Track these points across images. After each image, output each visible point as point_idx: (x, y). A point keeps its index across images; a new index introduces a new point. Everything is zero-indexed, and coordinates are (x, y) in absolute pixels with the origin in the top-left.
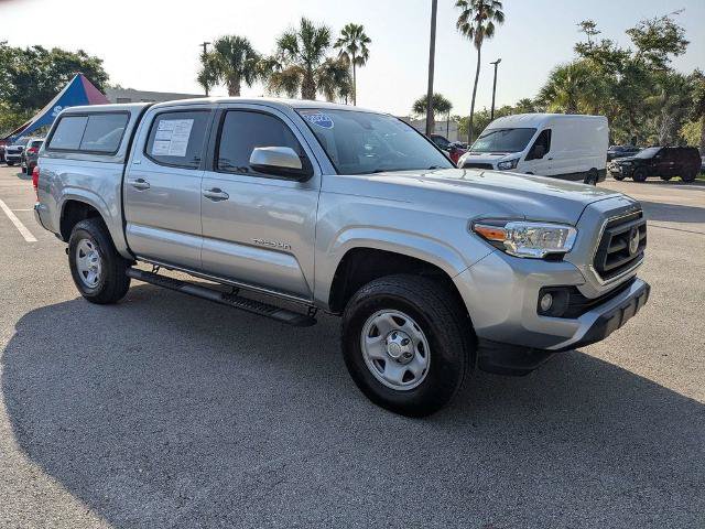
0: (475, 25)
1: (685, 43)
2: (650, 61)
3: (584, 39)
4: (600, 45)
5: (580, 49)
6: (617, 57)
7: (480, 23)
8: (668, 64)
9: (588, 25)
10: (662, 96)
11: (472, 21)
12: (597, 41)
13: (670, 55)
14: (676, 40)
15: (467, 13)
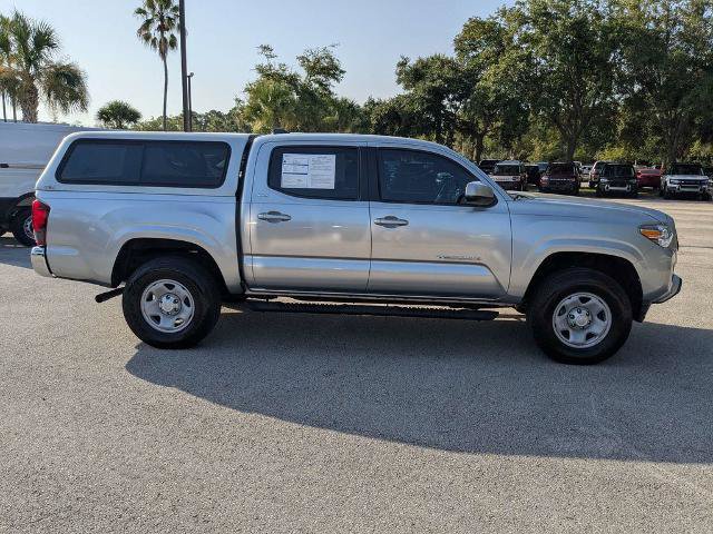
0: (157, 35)
1: (342, 72)
2: (317, 86)
3: (264, 62)
4: (277, 67)
5: (260, 70)
6: (292, 80)
7: (162, 33)
8: (331, 89)
9: (266, 48)
10: (336, 117)
11: (154, 31)
12: (275, 64)
13: (332, 81)
14: (336, 68)
15: (149, 22)
